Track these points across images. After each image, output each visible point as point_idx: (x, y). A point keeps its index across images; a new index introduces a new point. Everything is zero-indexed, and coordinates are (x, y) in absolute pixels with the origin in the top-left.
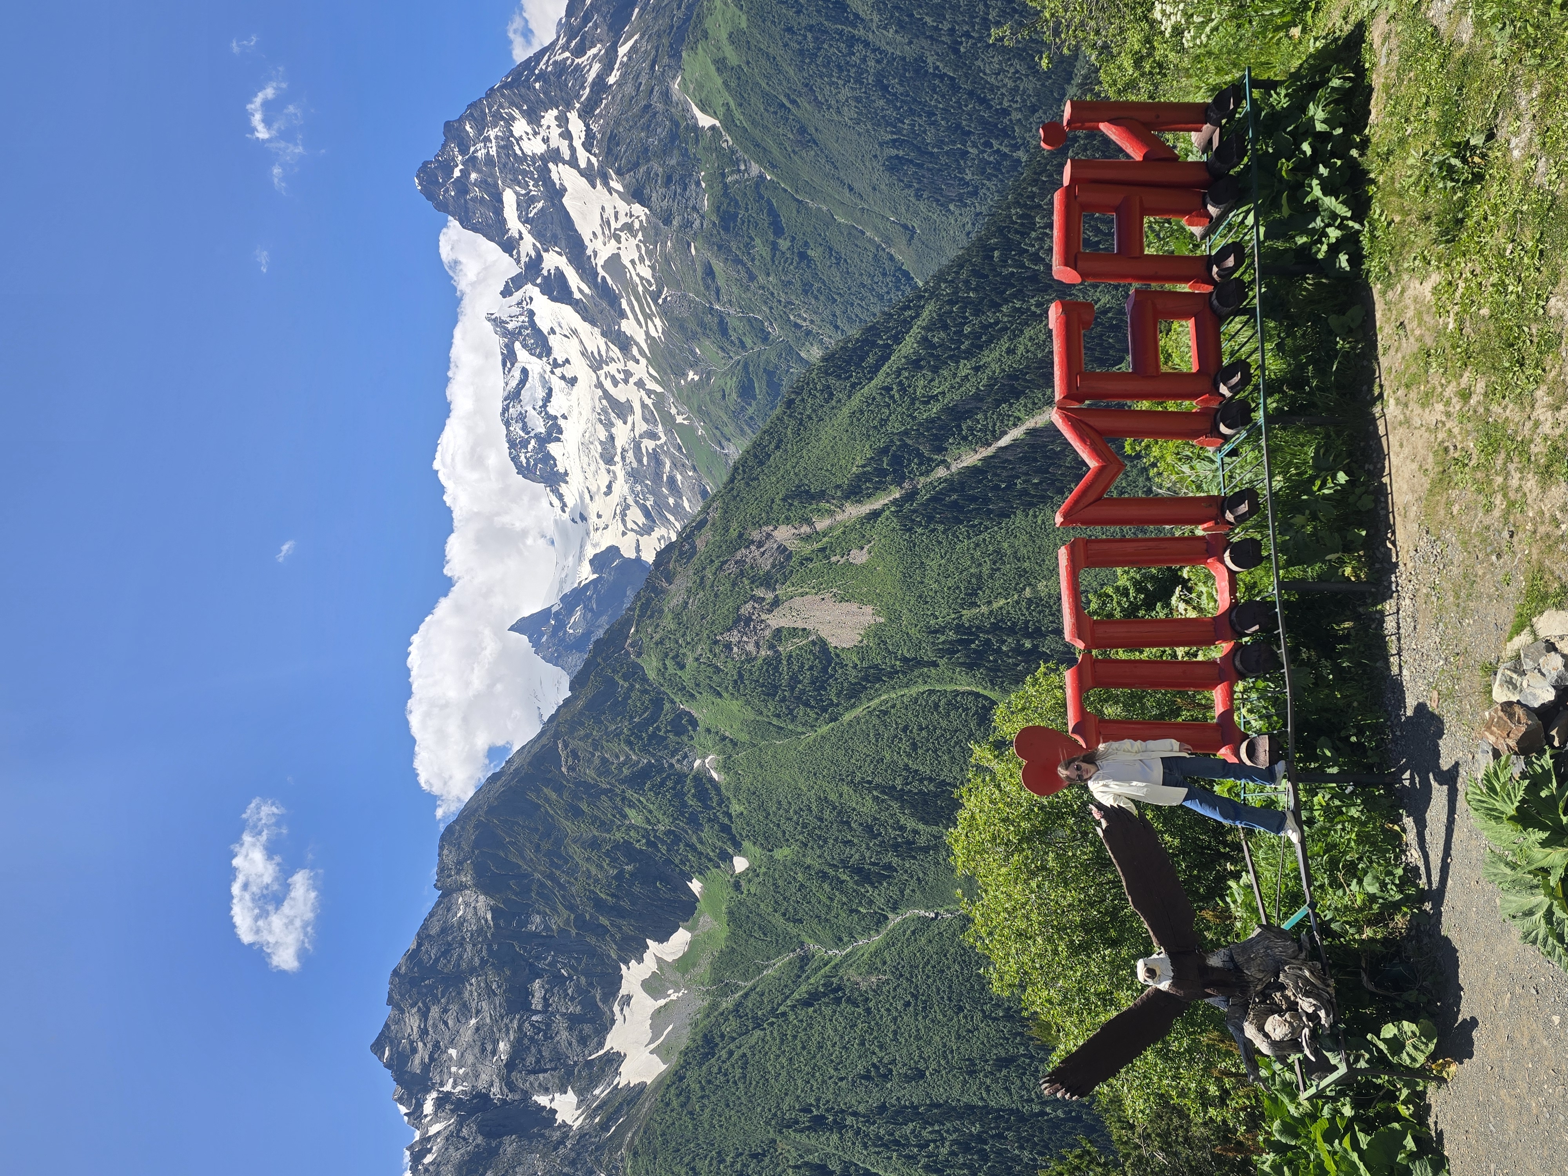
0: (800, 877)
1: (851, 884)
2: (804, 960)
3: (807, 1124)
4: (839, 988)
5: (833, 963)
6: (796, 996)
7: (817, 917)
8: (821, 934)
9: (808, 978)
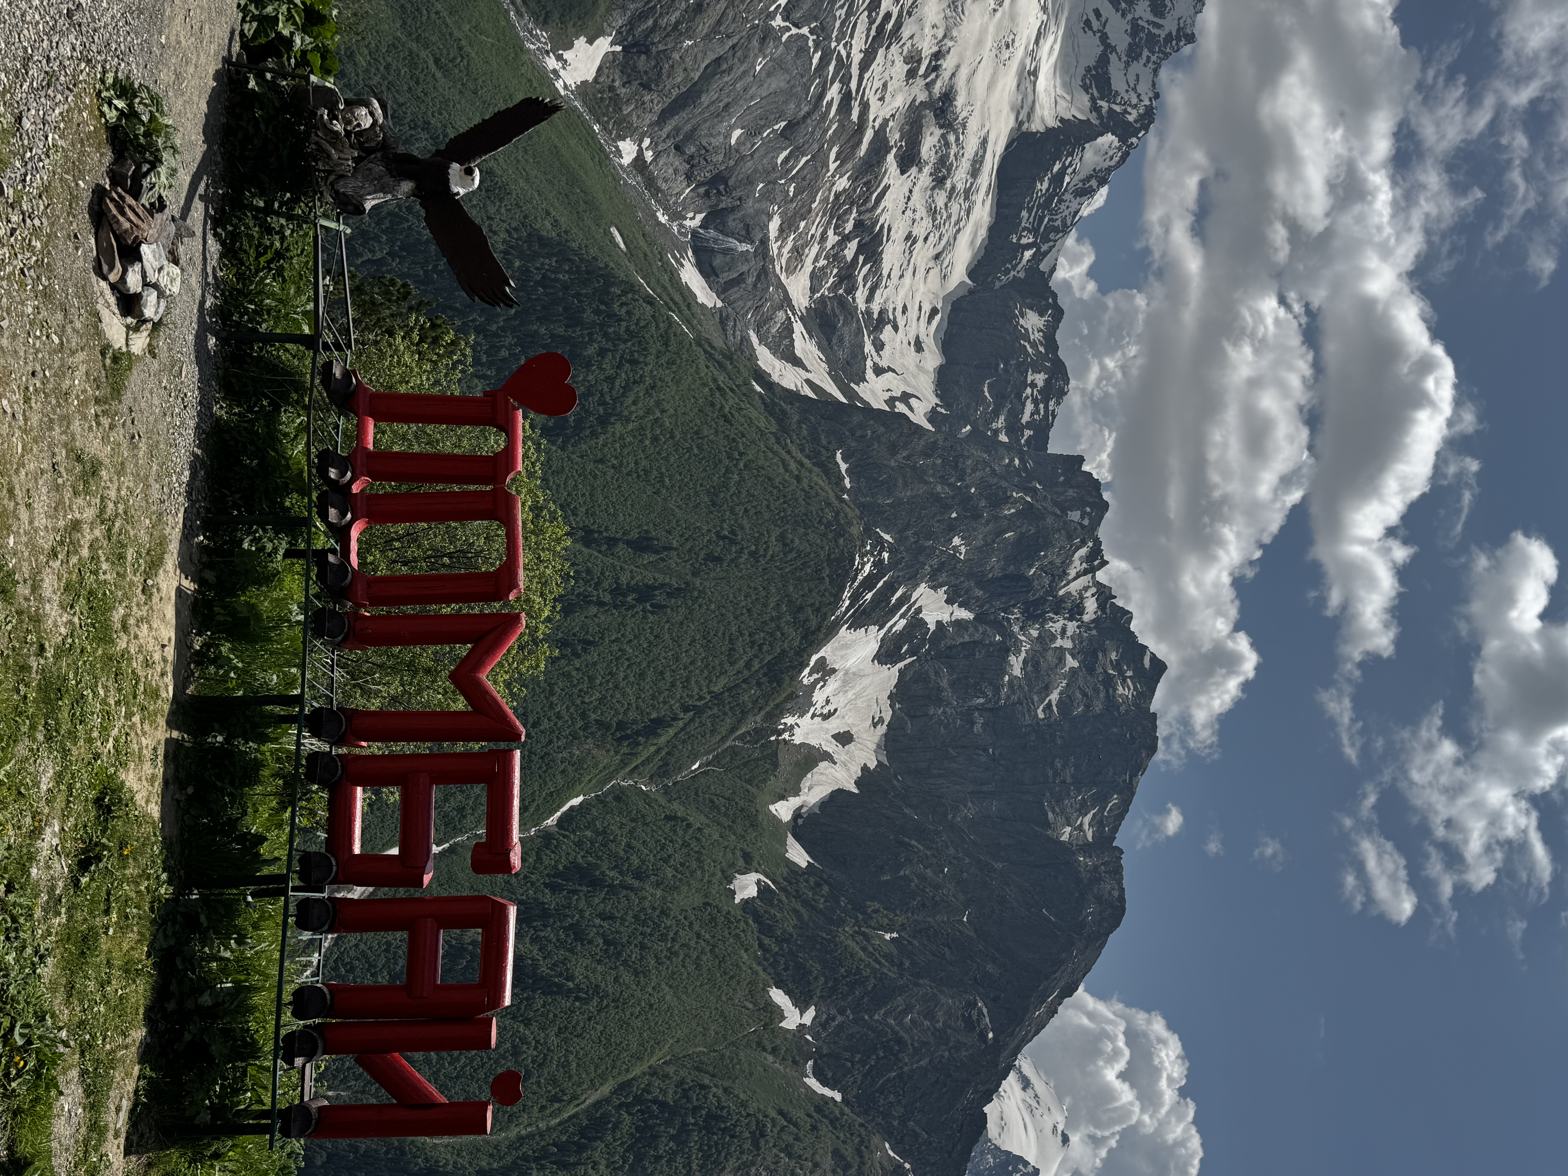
0: (669, 872)
1: (605, 867)
2: (663, 772)
3: (657, 592)
4: (619, 740)
5: (628, 769)
6: (672, 732)
7: (647, 824)
8: (641, 804)
9: (658, 751)
